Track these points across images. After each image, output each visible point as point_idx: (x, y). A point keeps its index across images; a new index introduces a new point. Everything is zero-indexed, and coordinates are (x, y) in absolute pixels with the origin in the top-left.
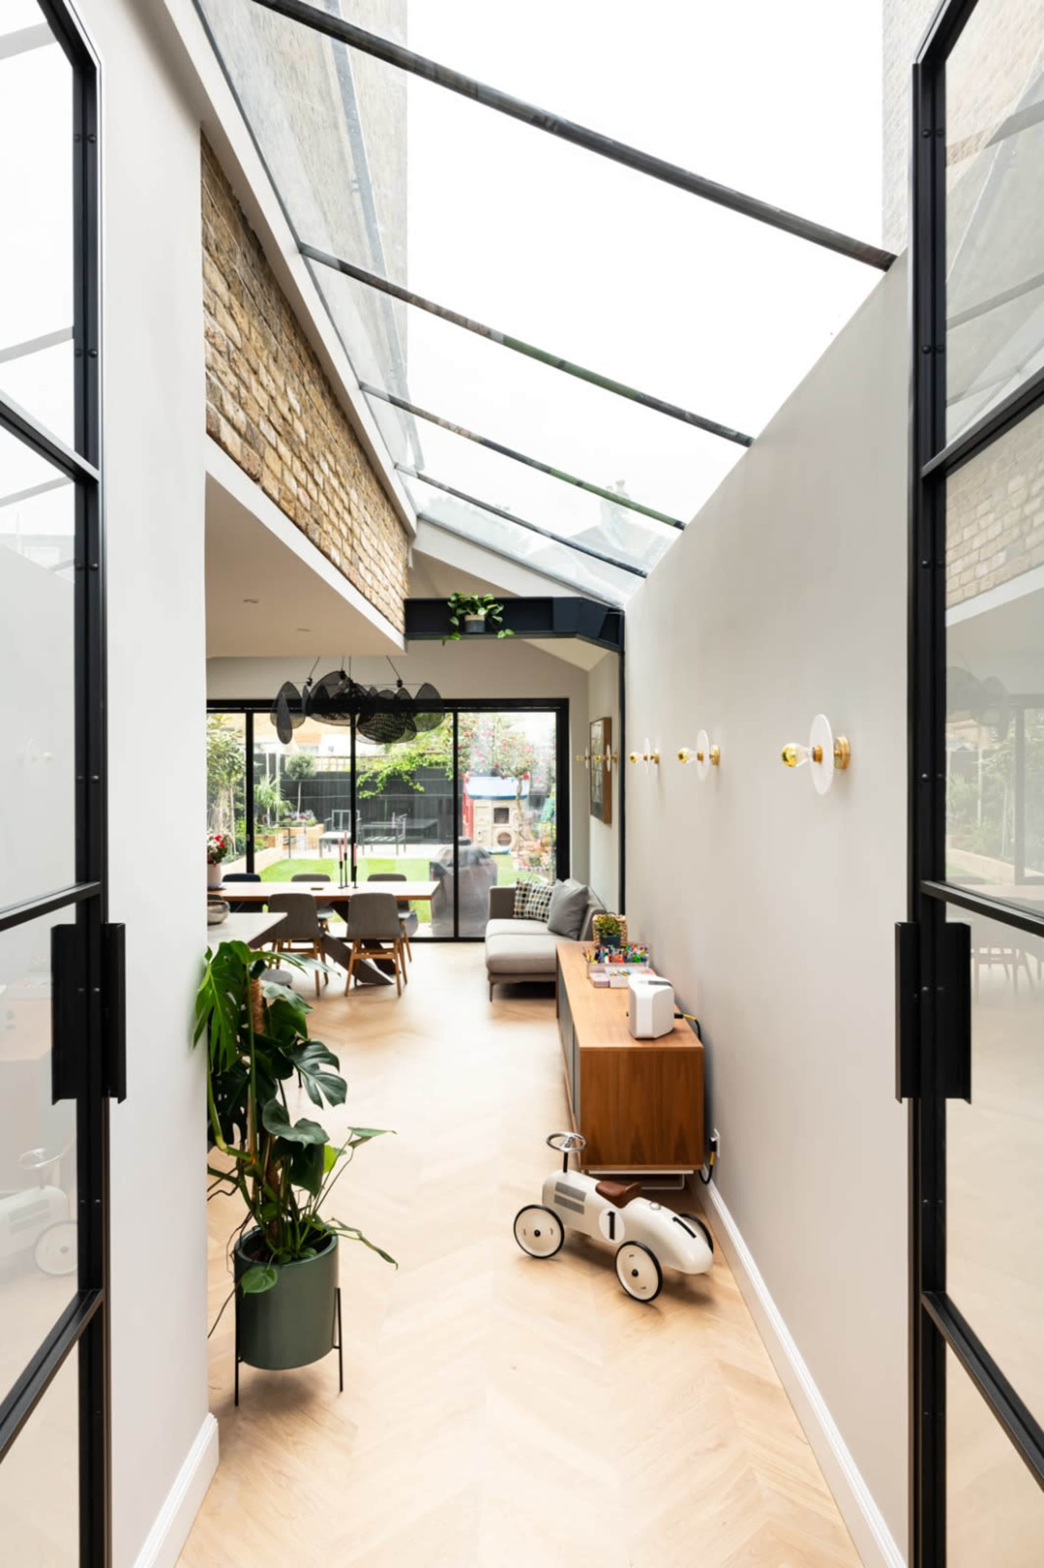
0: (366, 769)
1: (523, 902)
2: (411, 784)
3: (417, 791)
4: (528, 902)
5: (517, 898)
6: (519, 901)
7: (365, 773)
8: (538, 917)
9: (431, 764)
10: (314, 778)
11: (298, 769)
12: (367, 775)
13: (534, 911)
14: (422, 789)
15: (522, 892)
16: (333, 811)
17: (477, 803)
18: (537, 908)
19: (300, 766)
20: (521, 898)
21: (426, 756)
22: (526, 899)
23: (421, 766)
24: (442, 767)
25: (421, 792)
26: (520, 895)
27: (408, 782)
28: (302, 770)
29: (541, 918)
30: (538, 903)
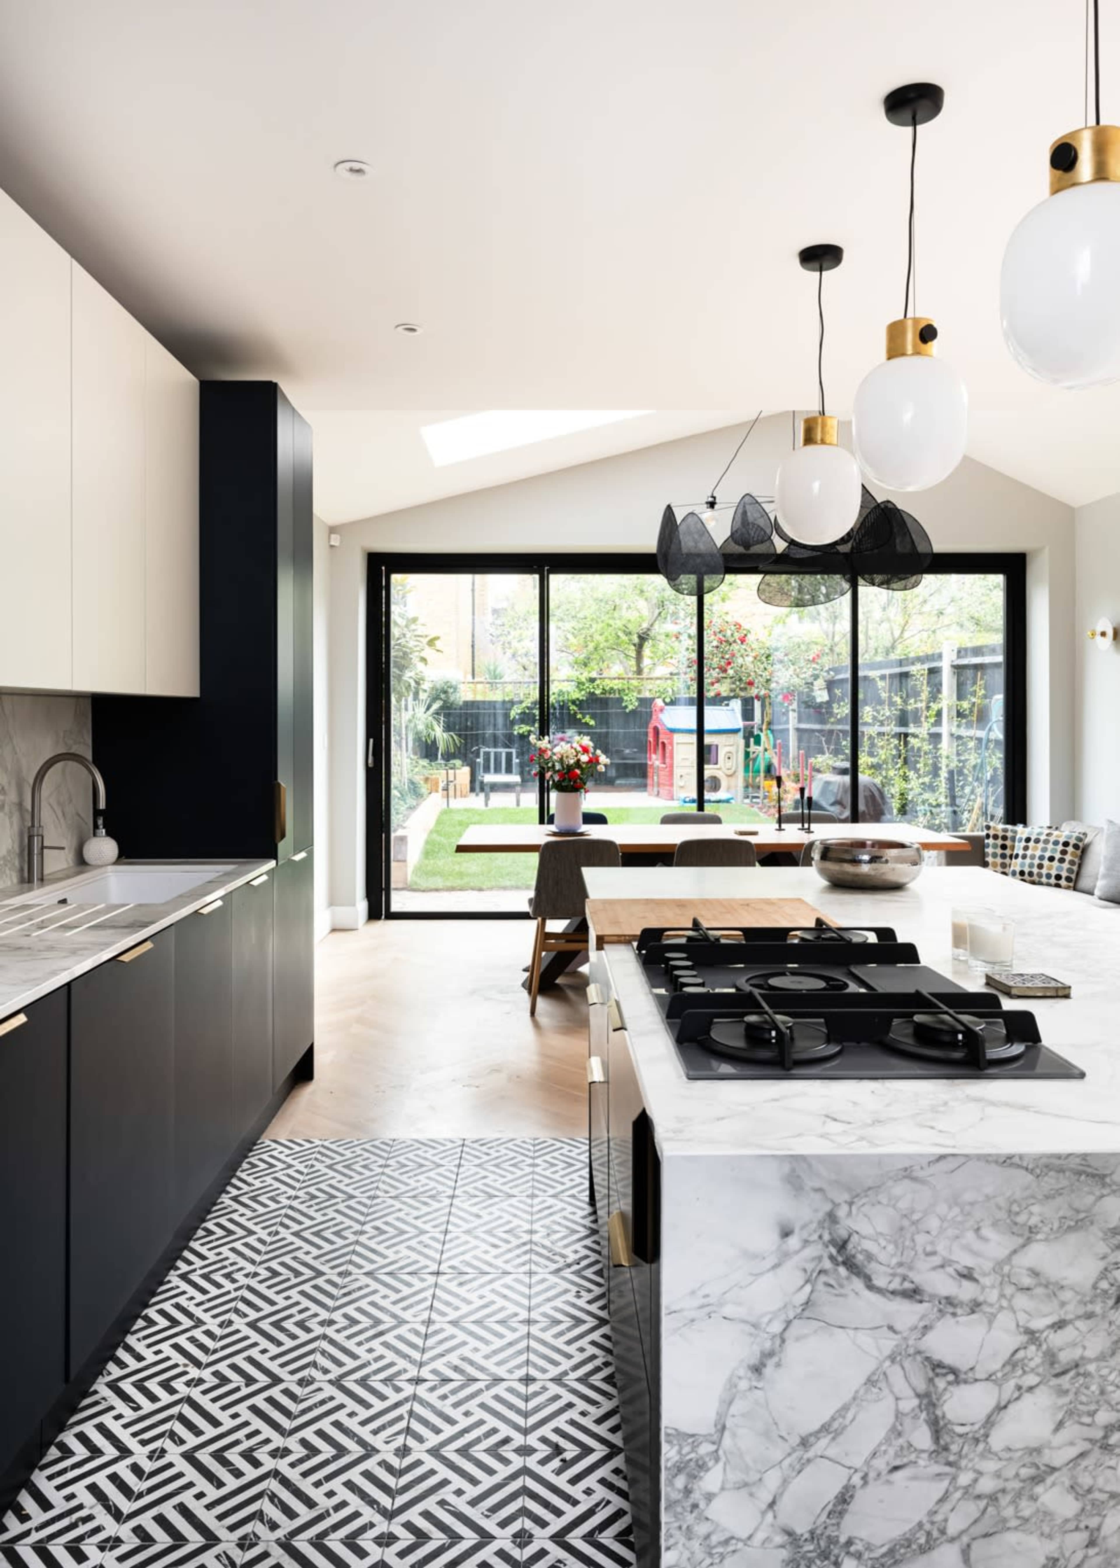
0: (522, 697)
1: (1003, 856)
2: (579, 716)
3: (586, 724)
4: (1011, 857)
5: (990, 850)
6: (995, 855)
7: (521, 702)
8: (1044, 880)
9: (604, 692)
10: (461, 709)
11: (443, 696)
12: (524, 705)
13: (1035, 870)
14: (592, 723)
15: (1000, 842)
16: (482, 751)
17: (677, 738)
18: (1040, 866)
19: (445, 692)
20: (999, 851)
21: (598, 682)
22: (1008, 852)
23: (593, 693)
24: (617, 696)
25: (591, 727)
26: (995, 846)
27: (575, 713)
28: (448, 698)
29: (1053, 881)
30: (1042, 858)
